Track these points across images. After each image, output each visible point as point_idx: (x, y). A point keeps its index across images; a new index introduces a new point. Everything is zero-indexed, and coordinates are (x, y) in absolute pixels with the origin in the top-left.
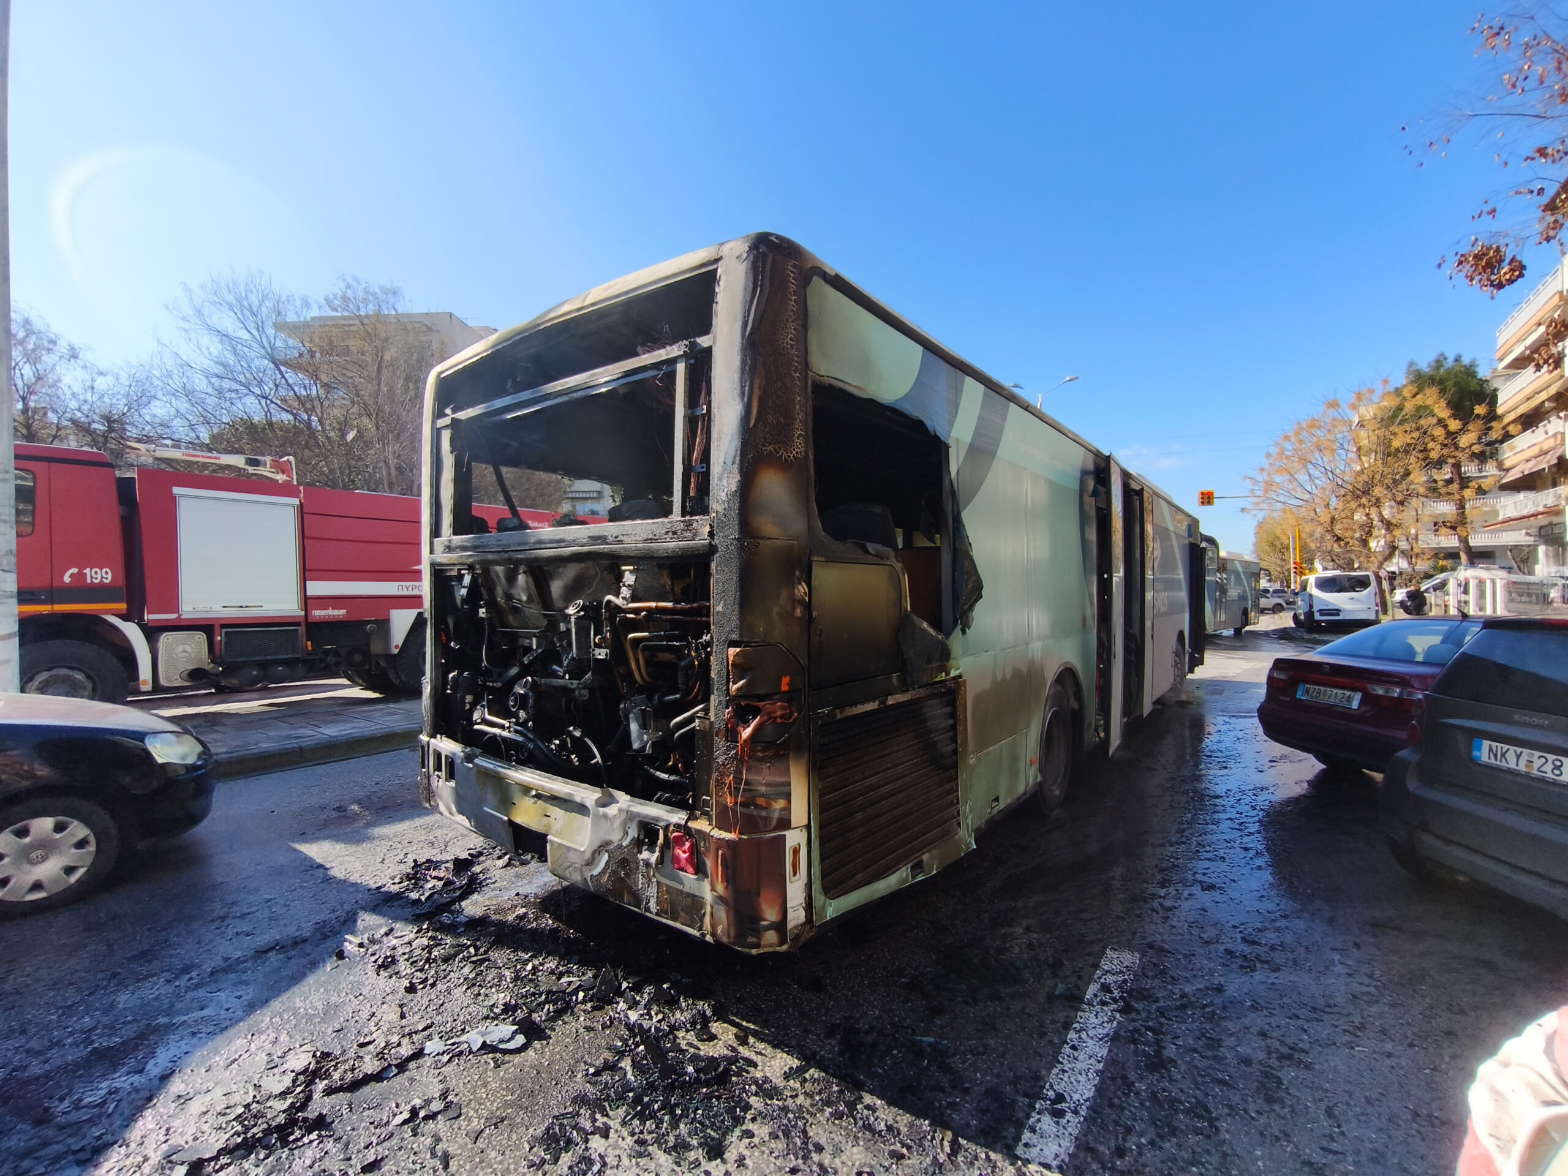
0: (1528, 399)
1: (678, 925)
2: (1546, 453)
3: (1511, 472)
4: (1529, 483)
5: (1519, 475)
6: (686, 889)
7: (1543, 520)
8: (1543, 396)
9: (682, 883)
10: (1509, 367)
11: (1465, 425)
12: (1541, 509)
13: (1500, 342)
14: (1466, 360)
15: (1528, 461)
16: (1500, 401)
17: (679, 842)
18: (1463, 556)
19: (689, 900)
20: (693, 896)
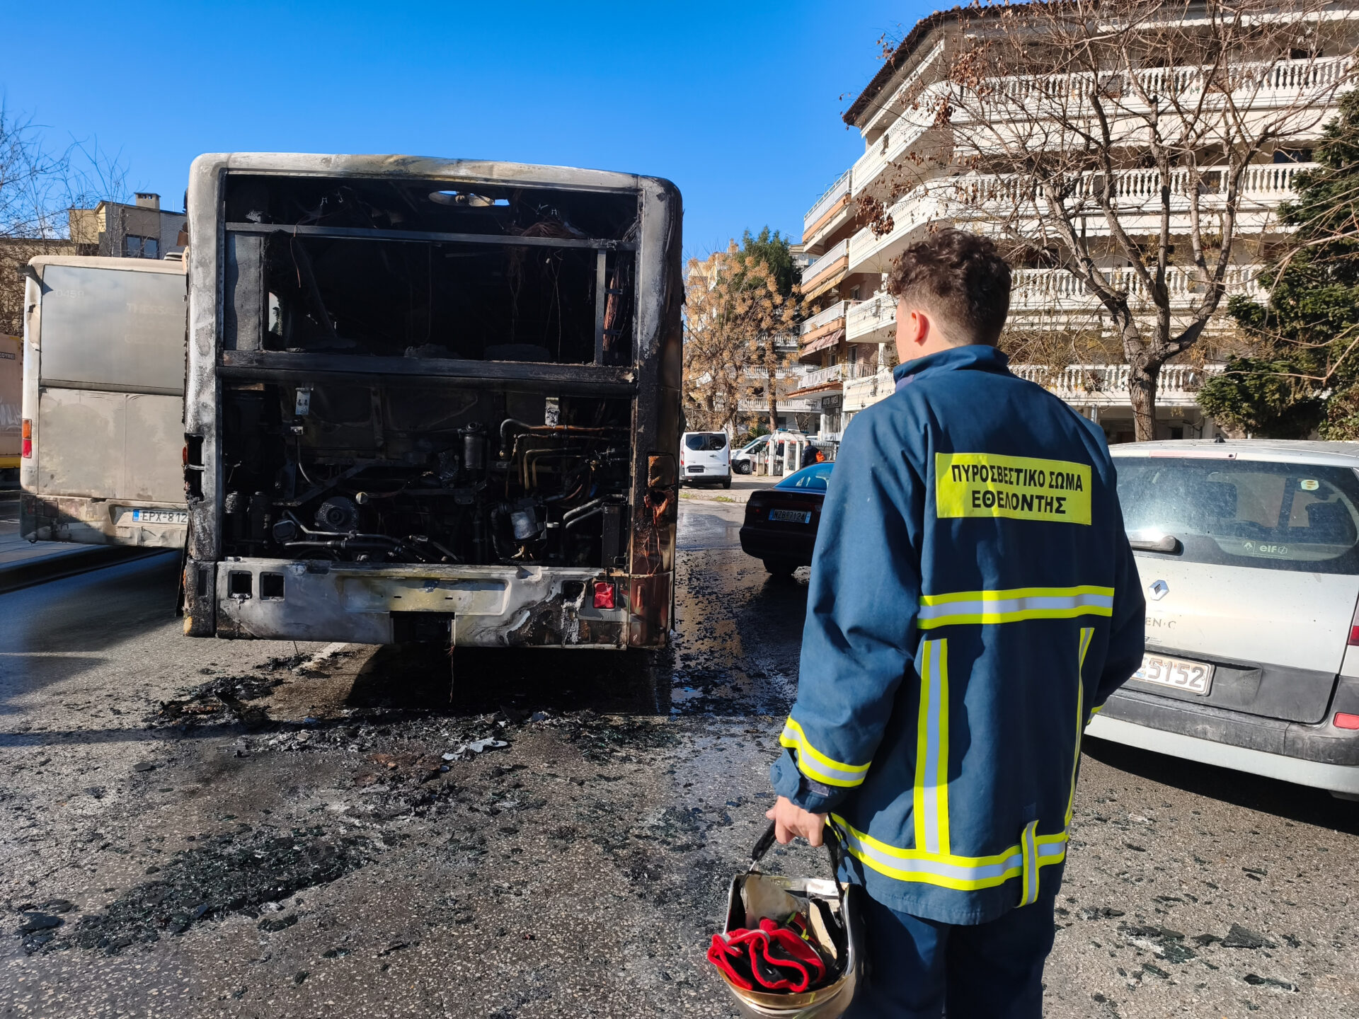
0: (822, 283)
1: (597, 646)
2: (832, 334)
3: (809, 347)
4: (818, 360)
5: (814, 351)
6: (605, 619)
7: (827, 392)
8: (832, 283)
9: (601, 616)
10: (811, 251)
11: (784, 300)
12: (825, 382)
13: (806, 227)
14: (782, 238)
15: (819, 338)
16: (804, 280)
17: (601, 588)
18: (772, 420)
19: (608, 626)
20: (611, 622)
